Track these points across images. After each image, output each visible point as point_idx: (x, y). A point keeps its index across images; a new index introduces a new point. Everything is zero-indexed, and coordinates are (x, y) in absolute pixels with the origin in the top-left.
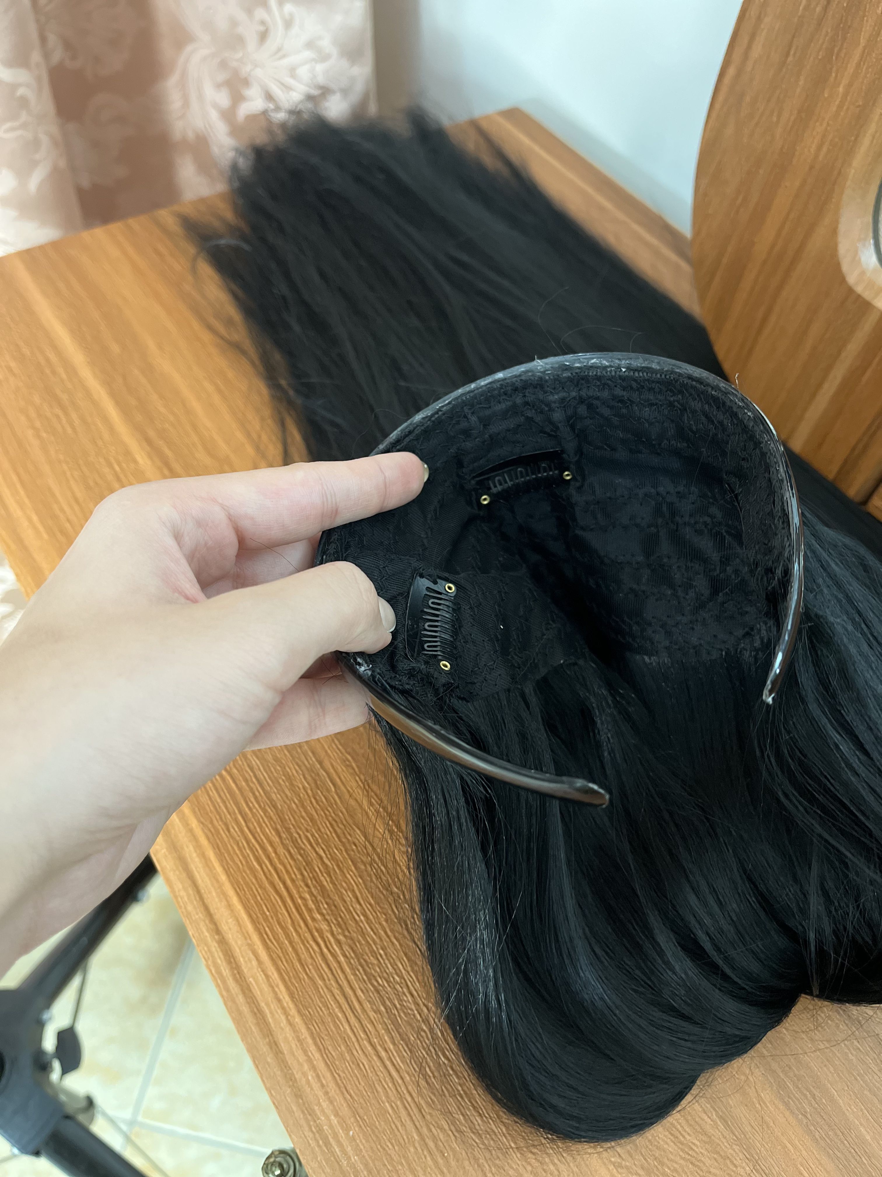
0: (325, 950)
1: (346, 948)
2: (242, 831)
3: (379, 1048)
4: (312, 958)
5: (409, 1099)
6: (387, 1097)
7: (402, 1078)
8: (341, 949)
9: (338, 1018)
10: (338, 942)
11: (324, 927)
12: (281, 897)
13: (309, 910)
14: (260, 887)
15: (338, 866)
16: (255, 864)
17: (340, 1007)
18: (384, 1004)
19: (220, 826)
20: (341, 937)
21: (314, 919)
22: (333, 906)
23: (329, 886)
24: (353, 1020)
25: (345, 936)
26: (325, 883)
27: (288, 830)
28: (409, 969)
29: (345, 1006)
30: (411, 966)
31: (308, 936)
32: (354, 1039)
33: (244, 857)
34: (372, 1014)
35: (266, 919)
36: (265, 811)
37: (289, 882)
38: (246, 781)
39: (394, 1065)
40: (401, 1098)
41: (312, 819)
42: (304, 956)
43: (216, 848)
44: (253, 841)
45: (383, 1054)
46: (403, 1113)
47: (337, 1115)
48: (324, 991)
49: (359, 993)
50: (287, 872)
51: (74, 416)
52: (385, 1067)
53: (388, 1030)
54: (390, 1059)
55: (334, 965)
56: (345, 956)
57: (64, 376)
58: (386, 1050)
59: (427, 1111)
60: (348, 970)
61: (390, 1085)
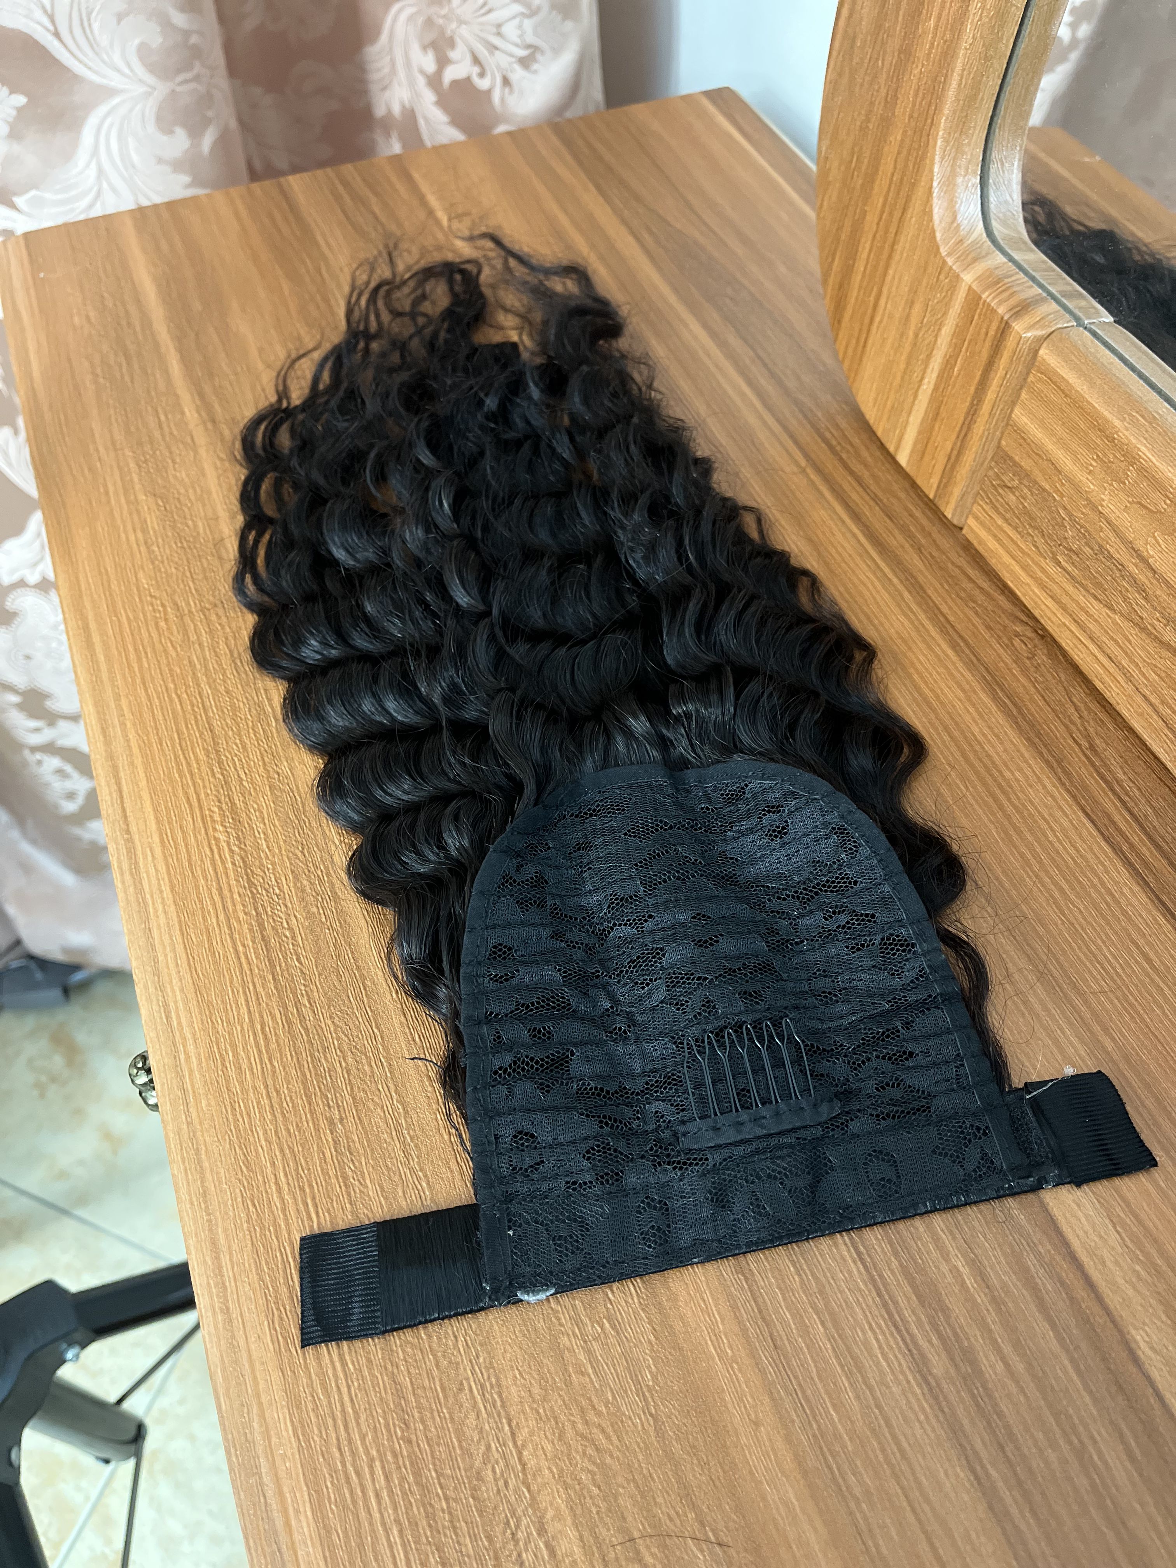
0: (217, 857)
1: (237, 858)
2: (173, 747)
3: (239, 944)
4: (202, 860)
5: (252, 988)
6: (231, 983)
7: (251, 970)
8: (232, 857)
9: (209, 912)
10: (231, 851)
11: (222, 837)
12: (191, 806)
13: (213, 821)
14: (175, 795)
15: (255, 789)
16: (176, 775)
17: (214, 904)
18: (256, 909)
19: (154, 739)
20: (236, 849)
21: (215, 829)
22: (237, 821)
23: (240, 805)
24: (222, 917)
25: (240, 848)
26: (237, 802)
27: (217, 752)
28: (292, 885)
29: (219, 905)
30: (295, 884)
31: (205, 843)
32: (217, 932)
33: (168, 768)
34: (241, 915)
35: (170, 823)
36: (201, 734)
37: (203, 796)
38: (192, 705)
39: (247, 958)
40: (244, 986)
41: (244, 747)
42: (195, 857)
43: (144, 756)
44: (181, 757)
45: (241, 949)
46: (242, 1000)
47: (182, 990)
48: (203, 889)
49: (236, 896)
50: (204, 787)
51: (136, 366)
52: (239, 959)
53: (251, 930)
54: (245, 954)
55: (220, 868)
56: (234, 864)
57: (138, 329)
58: (244, 946)
59: (264, 999)
60: (232, 876)
61: (238, 974)
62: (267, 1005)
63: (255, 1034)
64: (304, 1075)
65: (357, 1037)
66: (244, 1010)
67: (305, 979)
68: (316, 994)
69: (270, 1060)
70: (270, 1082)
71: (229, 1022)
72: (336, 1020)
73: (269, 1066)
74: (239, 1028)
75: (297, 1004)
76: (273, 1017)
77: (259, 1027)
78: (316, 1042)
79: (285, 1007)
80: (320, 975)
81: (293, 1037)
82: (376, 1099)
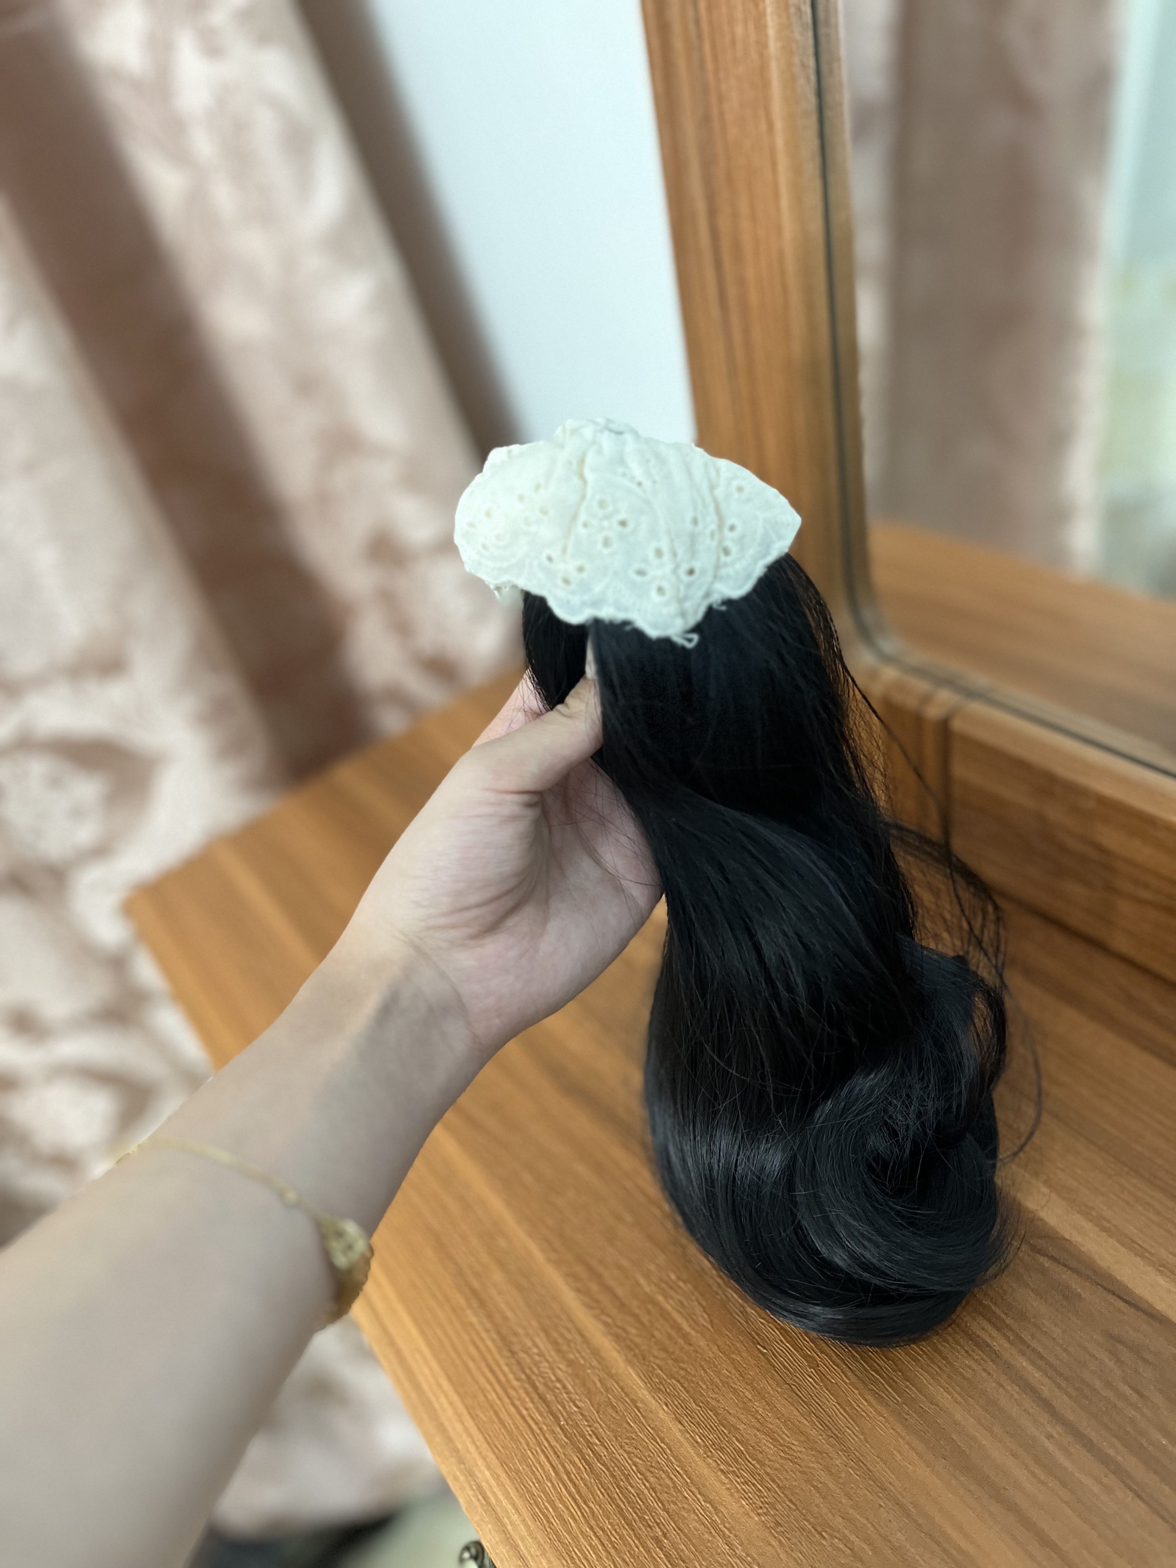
1: (492, 1333)
3: (522, 1409)
4: (465, 1346)
5: (546, 1445)
6: (528, 1445)
7: (540, 1428)
8: (488, 1334)
9: (487, 1390)
10: (487, 1331)
17: (489, 1382)
18: (524, 1372)
22: (482, 1303)
24: (499, 1390)
29: (493, 1380)
32: (500, 1405)
34: (515, 1383)
35: (429, 1325)
39: (533, 1419)
40: (540, 1445)
42: (459, 1346)
45: (525, 1412)
46: (542, 1458)
48: (475, 1371)
49: (506, 1369)
52: (527, 1422)
53: (527, 1393)
54: (530, 1416)
55: (483, 1348)
56: (492, 1340)
58: (527, 1409)
59: (561, 1451)
61: (531, 1436)
62: (565, 1455)
63: (564, 1484)
64: (618, 1506)
65: (650, 1456)
66: (548, 1466)
67: (587, 1421)
68: (601, 1430)
69: (585, 1503)
70: (593, 1523)
71: (539, 1481)
72: (627, 1449)
73: (587, 1509)
74: (549, 1485)
75: (589, 1445)
76: (574, 1464)
77: (566, 1478)
78: (617, 1473)
79: (580, 1451)
80: (598, 1412)
81: (598, 1477)
82: (686, 1506)
